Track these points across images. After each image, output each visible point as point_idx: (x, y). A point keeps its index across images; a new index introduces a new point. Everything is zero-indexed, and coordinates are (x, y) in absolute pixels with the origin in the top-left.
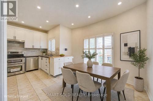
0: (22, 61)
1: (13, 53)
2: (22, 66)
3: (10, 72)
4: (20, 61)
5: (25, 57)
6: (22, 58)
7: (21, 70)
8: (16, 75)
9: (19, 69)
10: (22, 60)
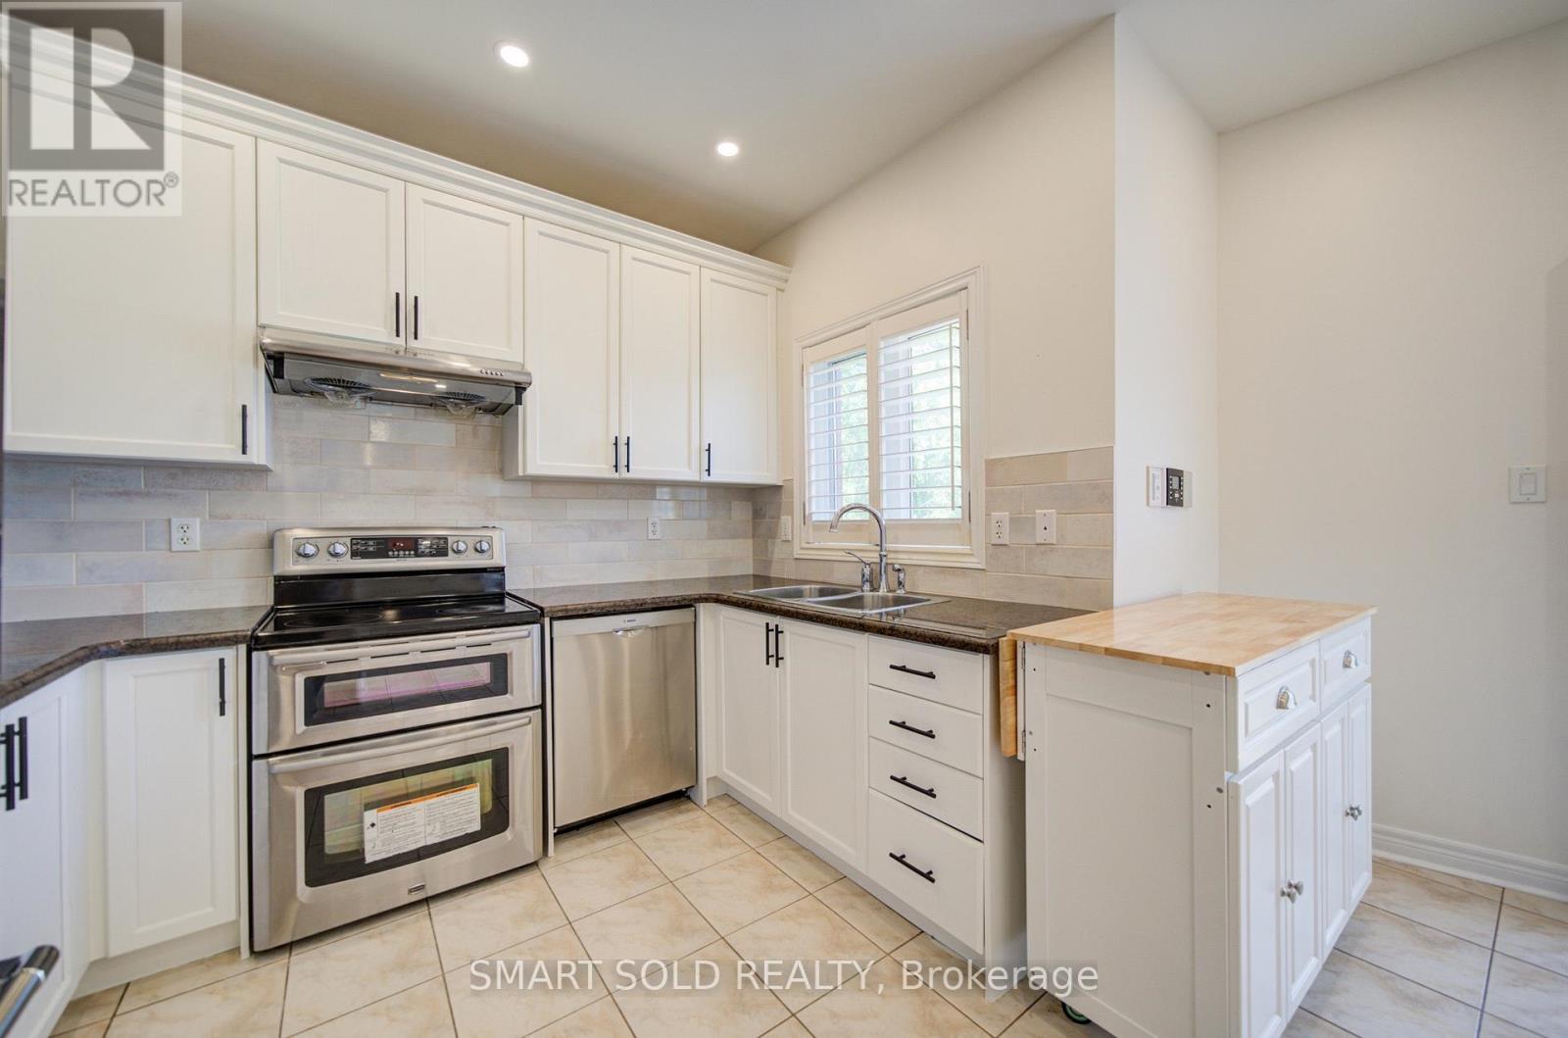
0: (499, 684)
1: (385, 546)
2: (500, 759)
3: (352, 865)
4: (482, 673)
5: (535, 615)
6: (497, 639)
7: (496, 819)
8: (427, 901)
9: (466, 808)
10: (500, 664)
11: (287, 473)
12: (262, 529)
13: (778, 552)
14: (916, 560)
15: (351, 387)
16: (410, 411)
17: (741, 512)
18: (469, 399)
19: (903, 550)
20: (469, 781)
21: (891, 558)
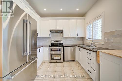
0: (61, 50)
2: (61, 55)
3: (53, 59)
5: (63, 46)
6: (61, 48)
7: (61, 59)
9: (59, 58)
11: (52, 37)
12: (51, 40)
13: (84, 42)
14: (96, 43)
15: (54, 32)
16: (57, 33)
17: (81, 39)
18: (60, 32)
19: (95, 42)
20: (59, 56)
21: (94, 43)
